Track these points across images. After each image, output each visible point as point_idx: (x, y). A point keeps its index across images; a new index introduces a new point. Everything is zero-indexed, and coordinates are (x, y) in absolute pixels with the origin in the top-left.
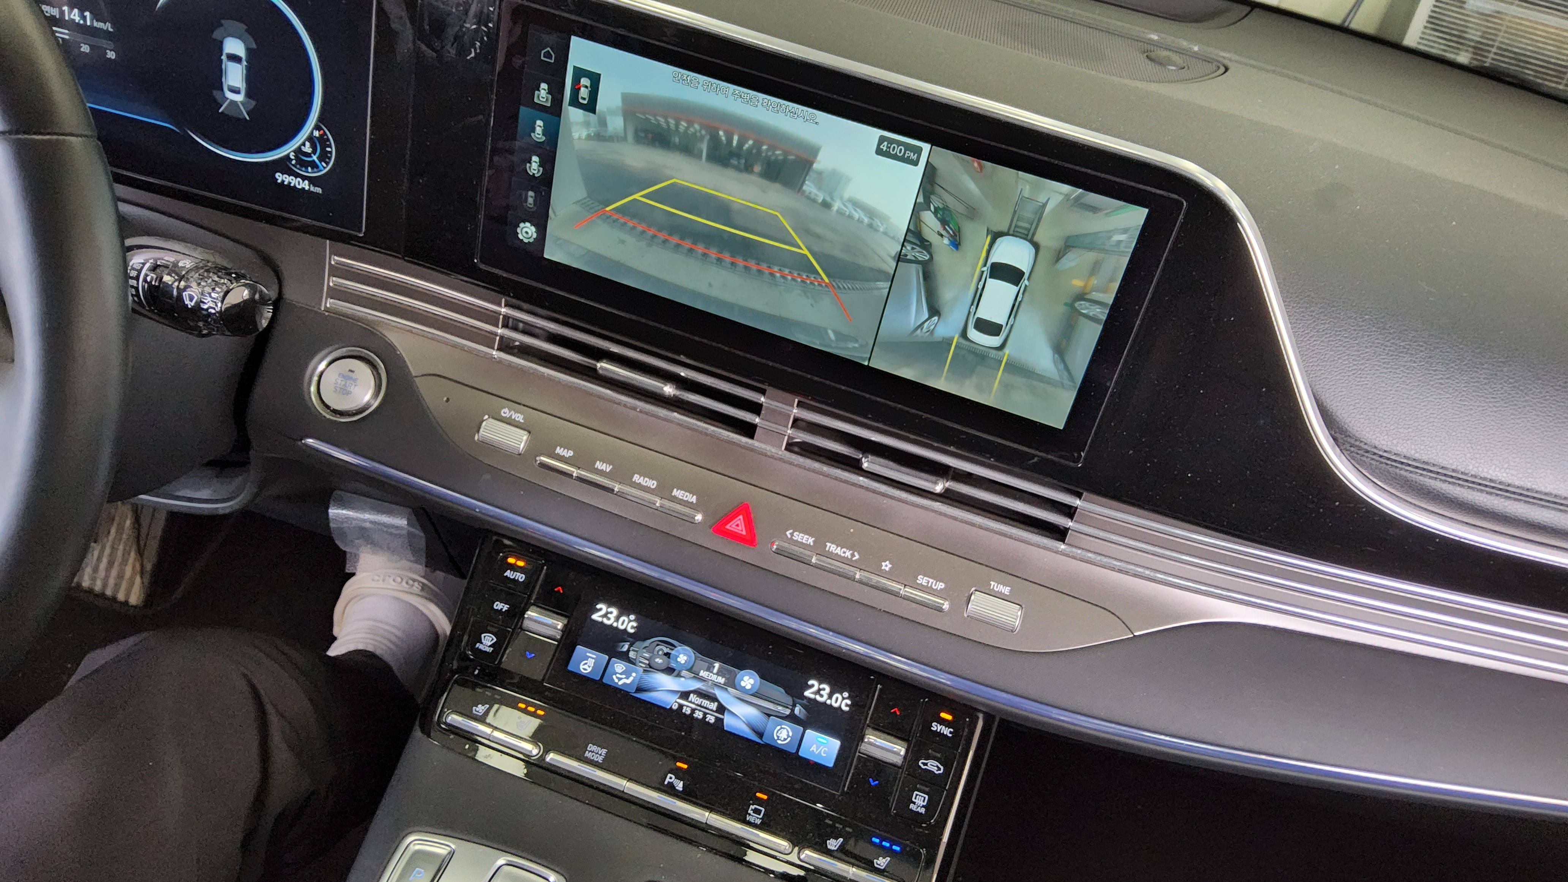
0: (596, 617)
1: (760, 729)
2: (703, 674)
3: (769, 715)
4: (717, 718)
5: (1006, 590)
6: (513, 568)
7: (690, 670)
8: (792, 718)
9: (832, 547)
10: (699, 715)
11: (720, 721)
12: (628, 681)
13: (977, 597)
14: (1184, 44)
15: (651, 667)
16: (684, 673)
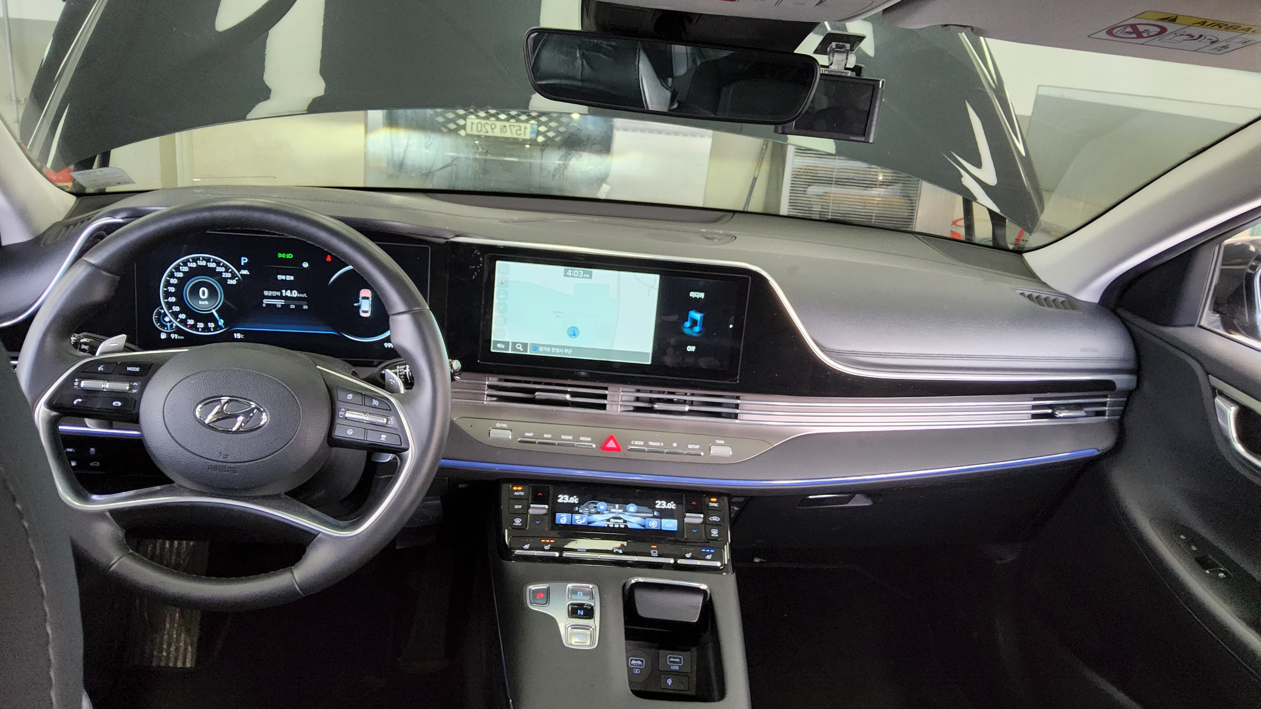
0: (560, 501)
1: (643, 524)
2: (613, 510)
3: (645, 518)
4: (625, 525)
5: (722, 442)
6: (517, 491)
7: (607, 510)
8: (654, 517)
9: (651, 443)
10: (617, 526)
11: (626, 526)
12: (583, 521)
13: (713, 448)
14: (716, 231)
15: (590, 514)
16: (605, 512)
